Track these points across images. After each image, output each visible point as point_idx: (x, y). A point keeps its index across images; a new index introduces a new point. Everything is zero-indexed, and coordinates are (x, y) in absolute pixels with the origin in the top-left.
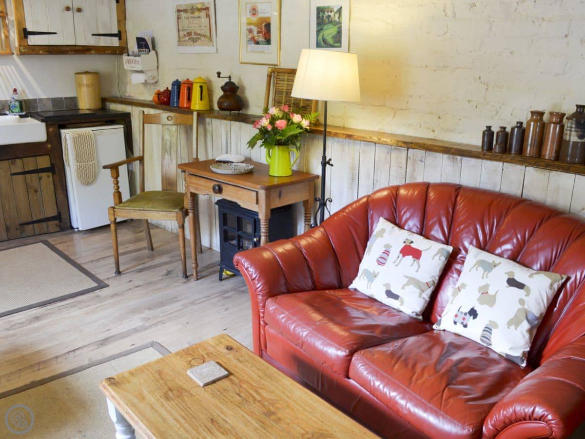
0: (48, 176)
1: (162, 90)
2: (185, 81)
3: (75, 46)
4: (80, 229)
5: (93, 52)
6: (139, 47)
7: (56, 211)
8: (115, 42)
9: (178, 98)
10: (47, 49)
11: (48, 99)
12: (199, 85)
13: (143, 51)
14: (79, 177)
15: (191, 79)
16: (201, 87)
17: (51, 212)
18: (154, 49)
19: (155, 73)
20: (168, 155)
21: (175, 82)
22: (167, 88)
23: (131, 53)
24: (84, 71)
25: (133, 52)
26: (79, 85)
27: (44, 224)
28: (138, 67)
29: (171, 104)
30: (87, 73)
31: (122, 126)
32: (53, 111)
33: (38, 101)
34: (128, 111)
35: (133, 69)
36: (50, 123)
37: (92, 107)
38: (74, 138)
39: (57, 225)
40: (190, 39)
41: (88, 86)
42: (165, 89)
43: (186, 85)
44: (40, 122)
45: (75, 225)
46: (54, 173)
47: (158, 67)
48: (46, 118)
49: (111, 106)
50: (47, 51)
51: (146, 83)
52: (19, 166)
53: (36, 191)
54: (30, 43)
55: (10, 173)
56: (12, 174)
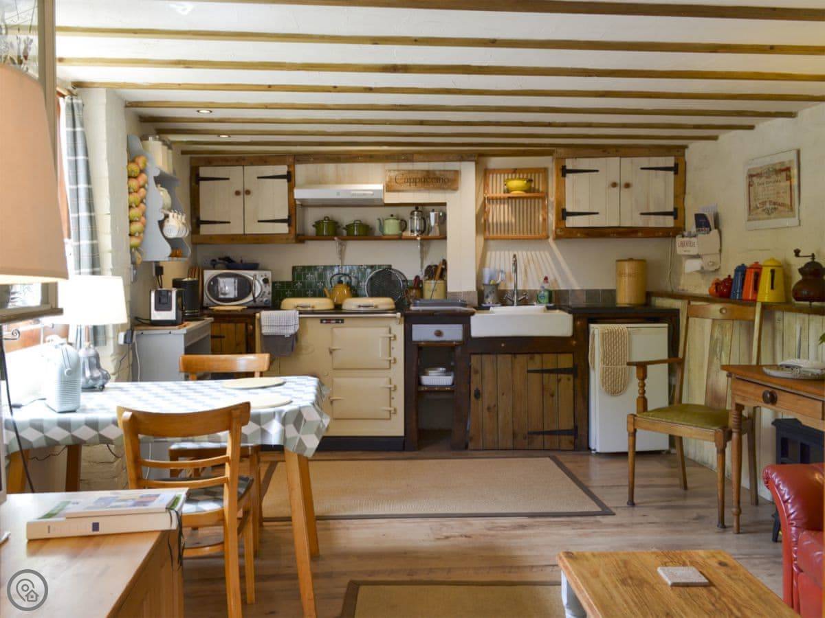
0: (569, 379)
1: (722, 278)
2: (753, 265)
3: (619, 227)
4: (598, 451)
5: (640, 234)
6: (697, 226)
7: (573, 424)
8: (669, 222)
9: (742, 287)
10: (586, 232)
11: (582, 290)
12: (769, 269)
13: (702, 230)
14: (603, 382)
15: (761, 263)
16: (773, 272)
17: (566, 423)
18: (717, 226)
19: (716, 258)
20: (717, 358)
21: (739, 267)
22: (729, 276)
23: (686, 233)
25: (690, 233)
26: (620, 274)
27: (556, 438)
28: (694, 251)
29: (732, 296)
30: (631, 260)
31: (666, 325)
32: (586, 303)
33: (570, 292)
34: (677, 307)
35: (687, 253)
36: (578, 315)
37: (633, 302)
38: (603, 334)
39: (571, 442)
40: (764, 210)
41: (630, 275)
42: (727, 277)
43: (753, 270)
44: (566, 314)
45: (592, 446)
46: (575, 377)
47: (720, 251)
48: (574, 309)
49: (657, 301)
50: (585, 234)
51: (702, 272)
52: (537, 362)
53: (552, 396)
54: (567, 226)
55: (526, 370)
56: (529, 371)
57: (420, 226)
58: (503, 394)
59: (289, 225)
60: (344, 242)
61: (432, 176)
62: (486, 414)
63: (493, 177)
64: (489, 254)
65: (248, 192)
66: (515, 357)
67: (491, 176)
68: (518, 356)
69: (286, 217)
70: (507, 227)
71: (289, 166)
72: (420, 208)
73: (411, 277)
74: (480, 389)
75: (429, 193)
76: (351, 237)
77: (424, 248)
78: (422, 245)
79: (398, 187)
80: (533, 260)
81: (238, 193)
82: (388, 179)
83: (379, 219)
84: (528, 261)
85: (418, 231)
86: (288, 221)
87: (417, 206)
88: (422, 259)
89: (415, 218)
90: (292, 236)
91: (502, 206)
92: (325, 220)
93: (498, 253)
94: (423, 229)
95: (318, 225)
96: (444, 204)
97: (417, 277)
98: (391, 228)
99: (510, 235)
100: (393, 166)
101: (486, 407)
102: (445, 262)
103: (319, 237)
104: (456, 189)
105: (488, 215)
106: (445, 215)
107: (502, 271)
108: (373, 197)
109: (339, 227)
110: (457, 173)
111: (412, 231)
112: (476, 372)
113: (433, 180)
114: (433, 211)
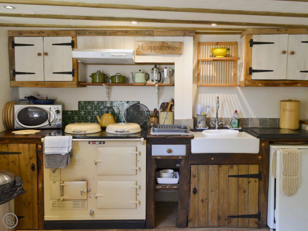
0: (256, 182)
3: (286, 80)
7: (257, 210)
10: (264, 83)
11: (257, 118)
17: (253, 211)
24: (288, 99)
26: (283, 110)
27: (247, 220)
30: (290, 101)
32: (259, 128)
33: (249, 120)
36: (263, 139)
38: (284, 154)
39: (256, 222)
41: (290, 111)
44: (255, 138)
45: (271, 226)
46: (260, 180)
50: (264, 84)
52: (235, 170)
53: (245, 192)
54: (253, 78)
55: (228, 175)
56: (229, 176)
57: (158, 78)
58: (212, 191)
59: (73, 76)
60: (110, 87)
61: (165, 45)
62: (200, 203)
63: (203, 47)
64: (200, 95)
65: (46, 54)
66: (221, 167)
67: (202, 46)
68: (222, 166)
69: (71, 71)
70: (211, 78)
71: (72, 37)
72: (158, 66)
73: (151, 109)
74: (197, 188)
75: (164, 56)
76: (114, 84)
77: (160, 91)
78: (158, 89)
79: (144, 52)
80: (227, 99)
81: (39, 54)
82: (137, 47)
83: (132, 73)
84: (224, 99)
85: (156, 81)
86: (72, 73)
87: (156, 64)
88: (159, 98)
89: (155, 72)
90: (75, 83)
91: (209, 66)
92: (97, 73)
93: (205, 95)
94: (159, 79)
95: (93, 76)
96: (173, 64)
97: (155, 109)
98: (140, 78)
99: (213, 84)
100: (141, 38)
101: (201, 199)
102: (173, 101)
103: (94, 83)
104: (180, 54)
105: (200, 71)
106: (173, 71)
107: (209, 107)
108: (126, 58)
109: (107, 77)
110: (181, 43)
111: (153, 81)
112: (194, 176)
113: (166, 48)
114: (166, 68)
